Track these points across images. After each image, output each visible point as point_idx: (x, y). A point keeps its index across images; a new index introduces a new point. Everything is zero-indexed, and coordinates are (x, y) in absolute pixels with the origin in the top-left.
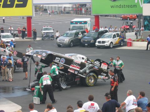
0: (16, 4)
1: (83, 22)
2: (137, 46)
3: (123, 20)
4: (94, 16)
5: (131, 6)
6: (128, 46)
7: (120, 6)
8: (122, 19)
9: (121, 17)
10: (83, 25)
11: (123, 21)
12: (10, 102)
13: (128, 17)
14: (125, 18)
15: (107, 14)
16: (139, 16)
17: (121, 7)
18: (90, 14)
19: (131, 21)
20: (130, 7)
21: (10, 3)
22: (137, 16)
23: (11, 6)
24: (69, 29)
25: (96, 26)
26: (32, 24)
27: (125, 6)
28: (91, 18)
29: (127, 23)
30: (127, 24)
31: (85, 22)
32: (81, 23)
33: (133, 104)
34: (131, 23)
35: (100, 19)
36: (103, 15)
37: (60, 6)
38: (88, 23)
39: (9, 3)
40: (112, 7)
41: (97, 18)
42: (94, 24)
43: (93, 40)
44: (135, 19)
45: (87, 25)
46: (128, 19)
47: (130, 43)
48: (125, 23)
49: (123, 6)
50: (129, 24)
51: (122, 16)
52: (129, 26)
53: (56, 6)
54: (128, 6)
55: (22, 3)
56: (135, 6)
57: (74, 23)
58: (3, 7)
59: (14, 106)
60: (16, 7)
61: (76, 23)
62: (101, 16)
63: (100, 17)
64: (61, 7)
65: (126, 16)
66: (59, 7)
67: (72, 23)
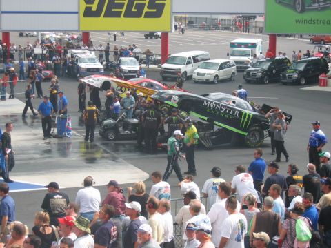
0: (146, 12)
1: (250, 45)
4: (269, 35)
5: (329, 22)
6: (320, 86)
7: (311, 22)
8: (312, 42)
9: (312, 39)
10: (250, 49)
11: (313, 46)
12: (131, 165)
13: (322, 40)
14: (317, 41)
18: (262, 32)
19: (327, 46)
20: (326, 23)
21: (136, 10)
23: (138, 15)
24: (228, 55)
26: (169, 45)
27: (319, 22)
28: (263, 39)
29: (321, 49)
31: (254, 45)
32: (246, 45)
34: (327, 49)
35: (277, 40)
36: (283, 35)
37: (214, 17)
38: (258, 47)
39: (134, 10)
40: (298, 22)
41: (273, 38)
42: (268, 48)
45: (257, 49)
46: (322, 43)
47: (324, 80)
48: (317, 48)
49: (316, 22)
50: (323, 50)
51: (313, 37)
53: (208, 16)
54: (324, 22)
55: (155, 10)
57: (236, 45)
58: (125, 16)
59: (137, 173)
60: (145, 17)
61: (240, 45)
62: (279, 35)
63: (277, 37)
64: (215, 19)
65: (320, 37)
66: (213, 19)
67: (233, 45)
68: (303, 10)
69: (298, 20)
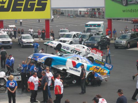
0: (36, 8)
1: (97, 25)
3: (133, 23)
4: (107, 19)
7: (131, 11)
8: (133, 22)
9: (132, 21)
10: (97, 28)
14: (135, 22)
15: (119, 17)
17: (132, 11)
18: (103, 18)
21: (30, 7)
23: (31, 10)
24: (84, 31)
25: (108, 28)
26: (50, 27)
28: (104, 22)
30: (137, 27)
31: (99, 25)
32: (95, 25)
35: (112, 22)
38: (101, 26)
41: (110, 21)
45: (101, 27)
49: (134, 11)
53: (72, 10)
55: (41, 7)
57: (89, 25)
61: (91, 25)
62: (113, 19)
63: (112, 20)
64: (76, 11)
65: (137, 19)
67: (87, 25)
68: (127, 5)
69: (124, 10)
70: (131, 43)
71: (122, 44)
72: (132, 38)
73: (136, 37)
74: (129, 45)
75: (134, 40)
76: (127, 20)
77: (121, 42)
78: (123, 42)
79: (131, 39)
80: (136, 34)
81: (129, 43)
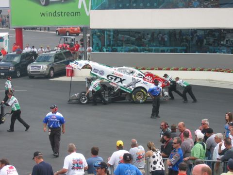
2: (82, 76)
3: (59, 34)
4: (14, 28)
5: (72, 14)
6: (68, 76)
7: (55, 14)
8: (57, 34)
9: (57, 31)
11: (59, 37)
13: (67, 31)
14: (62, 33)
15: (35, 25)
16: (85, 30)
17: (57, 15)
18: (8, 26)
19: (72, 37)
20: (70, 15)
22: (82, 30)
25: (17, 44)
27: (63, 14)
28: (10, 32)
29: (67, 40)
30: (66, 42)
33: (73, 168)
34: (72, 40)
35: (23, 33)
36: (29, 28)
38: (5, 40)
40: (43, 15)
41: (19, 31)
42: (15, 42)
43: (12, 68)
44: (78, 34)
45: (4, 42)
46: (68, 34)
47: (71, 70)
48: (63, 39)
49: (60, 14)
50: (69, 41)
51: (58, 29)
52: (68, 44)
54: (68, 14)
56: (78, 13)
62: (25, 29)
63: (23, 30)
65: (65, 29)
68: (47, 3)
69: (43, 13)
70: (56, 69)
71: (41, 70)
72: (57, 60)
73: (64, 59)
74: (52, 72)
75: (61, 63)
76: (49, 29)
77: (39, 68)
78: (41, 67)
79: (55, 61)
80: (64, 53)
81: (52, 68)
